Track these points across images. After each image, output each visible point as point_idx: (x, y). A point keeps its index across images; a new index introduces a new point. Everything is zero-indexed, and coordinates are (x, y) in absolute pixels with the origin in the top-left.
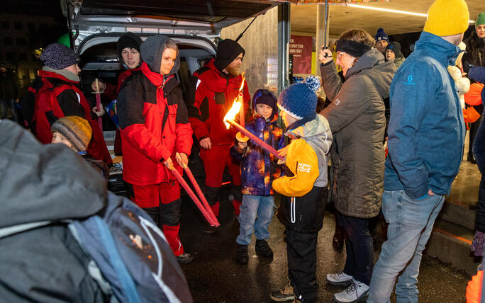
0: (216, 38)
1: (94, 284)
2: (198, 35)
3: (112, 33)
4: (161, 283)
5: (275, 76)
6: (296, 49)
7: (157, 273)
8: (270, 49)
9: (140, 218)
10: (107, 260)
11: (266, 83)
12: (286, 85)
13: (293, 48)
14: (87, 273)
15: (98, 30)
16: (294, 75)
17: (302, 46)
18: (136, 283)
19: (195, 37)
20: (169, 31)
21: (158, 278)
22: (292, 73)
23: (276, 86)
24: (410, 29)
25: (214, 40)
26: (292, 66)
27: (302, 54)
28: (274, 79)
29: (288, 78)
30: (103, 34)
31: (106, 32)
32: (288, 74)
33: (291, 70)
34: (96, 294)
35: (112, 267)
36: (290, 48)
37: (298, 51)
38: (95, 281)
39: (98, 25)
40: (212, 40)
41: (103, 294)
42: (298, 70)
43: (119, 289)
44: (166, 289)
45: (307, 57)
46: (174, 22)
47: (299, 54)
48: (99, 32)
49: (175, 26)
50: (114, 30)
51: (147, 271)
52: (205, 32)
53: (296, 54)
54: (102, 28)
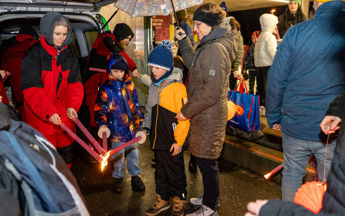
0: (97, 15)
1: (10, 174)
2: (83, 12)
3: (17, 11)
4: (56, 171)
5: (142, 43)
6: (157, 22)
7: (52, 164)
8: (138, 23)
9: (36, 136)
10: (17, 157)
11: (135, 48)
12: (150, 49)
13: (155, 22)
14: (4, 167)
15: (6, 9)
16: (157, 42)
17: (162, 21)
18: (39, 170)
19: (81, 14)
20: (61, 10)
21: (54, 167)
22: (155, 41)
23: (143, 51)
24: (243, 7)
25: (95, 16)
26: (155, 36)
27: (162, 26)
28: (142, 45)
29: (152, 44)
30: (9, 13)
31: (12, 11)
32: (152, 41)
33: (154, 39)
34: (12, 181)
35: (21, 161)
36: (153, 22)
37: (159, 24)
38: (10, 172)
39: (5, 6)
40: (94, 16)
41: (17, 180)
42: (159, 39)
43: (27, 176)
44: (60, 174)
45: (166, 29)
46: (65, 3)
47: (159, 26)
48: (6, 11)
49: (65, 6)
50: (18, 9)
51: (46, 163)
52: (88, 10)
53: (157, 26)
54: (9, 8)
